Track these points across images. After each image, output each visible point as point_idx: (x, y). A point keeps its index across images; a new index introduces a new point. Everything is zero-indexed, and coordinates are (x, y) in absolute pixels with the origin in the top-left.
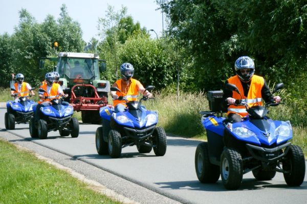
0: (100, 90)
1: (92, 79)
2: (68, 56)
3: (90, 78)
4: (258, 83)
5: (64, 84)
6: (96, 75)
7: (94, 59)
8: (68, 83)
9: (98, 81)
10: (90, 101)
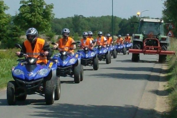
0: (162, 42)
1: (158, 35)
2: (144, 21)
3: (157, 34)
4: (40, 43)
5: (140, 38)
6: (161, 33)
7: (160, 23)
8: (143, 37)
9: (162, 36)
10: (153, 49)
